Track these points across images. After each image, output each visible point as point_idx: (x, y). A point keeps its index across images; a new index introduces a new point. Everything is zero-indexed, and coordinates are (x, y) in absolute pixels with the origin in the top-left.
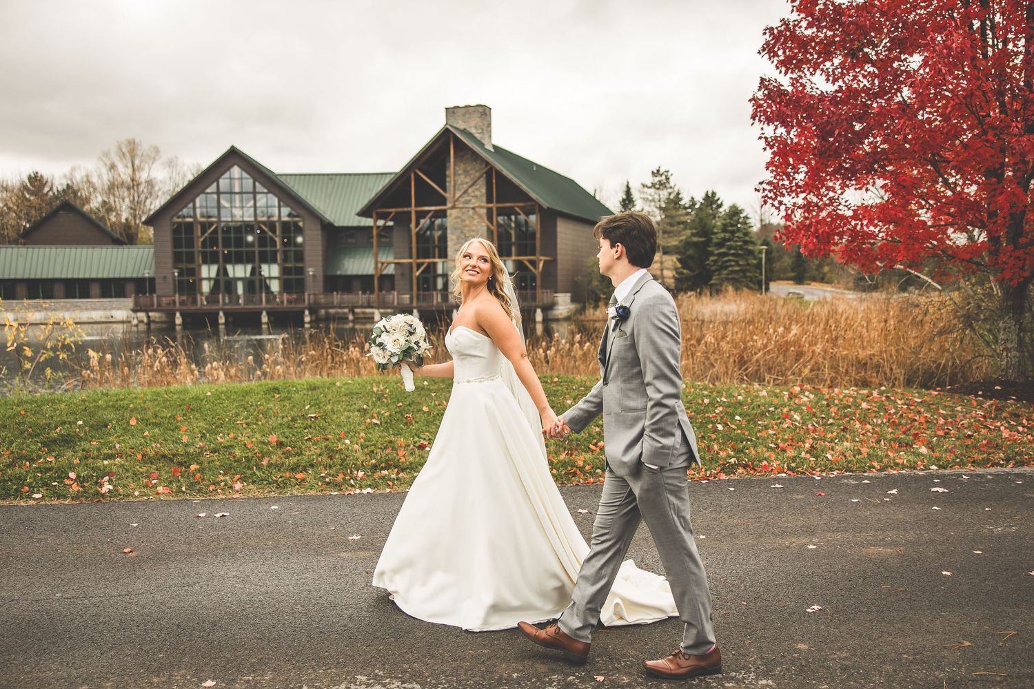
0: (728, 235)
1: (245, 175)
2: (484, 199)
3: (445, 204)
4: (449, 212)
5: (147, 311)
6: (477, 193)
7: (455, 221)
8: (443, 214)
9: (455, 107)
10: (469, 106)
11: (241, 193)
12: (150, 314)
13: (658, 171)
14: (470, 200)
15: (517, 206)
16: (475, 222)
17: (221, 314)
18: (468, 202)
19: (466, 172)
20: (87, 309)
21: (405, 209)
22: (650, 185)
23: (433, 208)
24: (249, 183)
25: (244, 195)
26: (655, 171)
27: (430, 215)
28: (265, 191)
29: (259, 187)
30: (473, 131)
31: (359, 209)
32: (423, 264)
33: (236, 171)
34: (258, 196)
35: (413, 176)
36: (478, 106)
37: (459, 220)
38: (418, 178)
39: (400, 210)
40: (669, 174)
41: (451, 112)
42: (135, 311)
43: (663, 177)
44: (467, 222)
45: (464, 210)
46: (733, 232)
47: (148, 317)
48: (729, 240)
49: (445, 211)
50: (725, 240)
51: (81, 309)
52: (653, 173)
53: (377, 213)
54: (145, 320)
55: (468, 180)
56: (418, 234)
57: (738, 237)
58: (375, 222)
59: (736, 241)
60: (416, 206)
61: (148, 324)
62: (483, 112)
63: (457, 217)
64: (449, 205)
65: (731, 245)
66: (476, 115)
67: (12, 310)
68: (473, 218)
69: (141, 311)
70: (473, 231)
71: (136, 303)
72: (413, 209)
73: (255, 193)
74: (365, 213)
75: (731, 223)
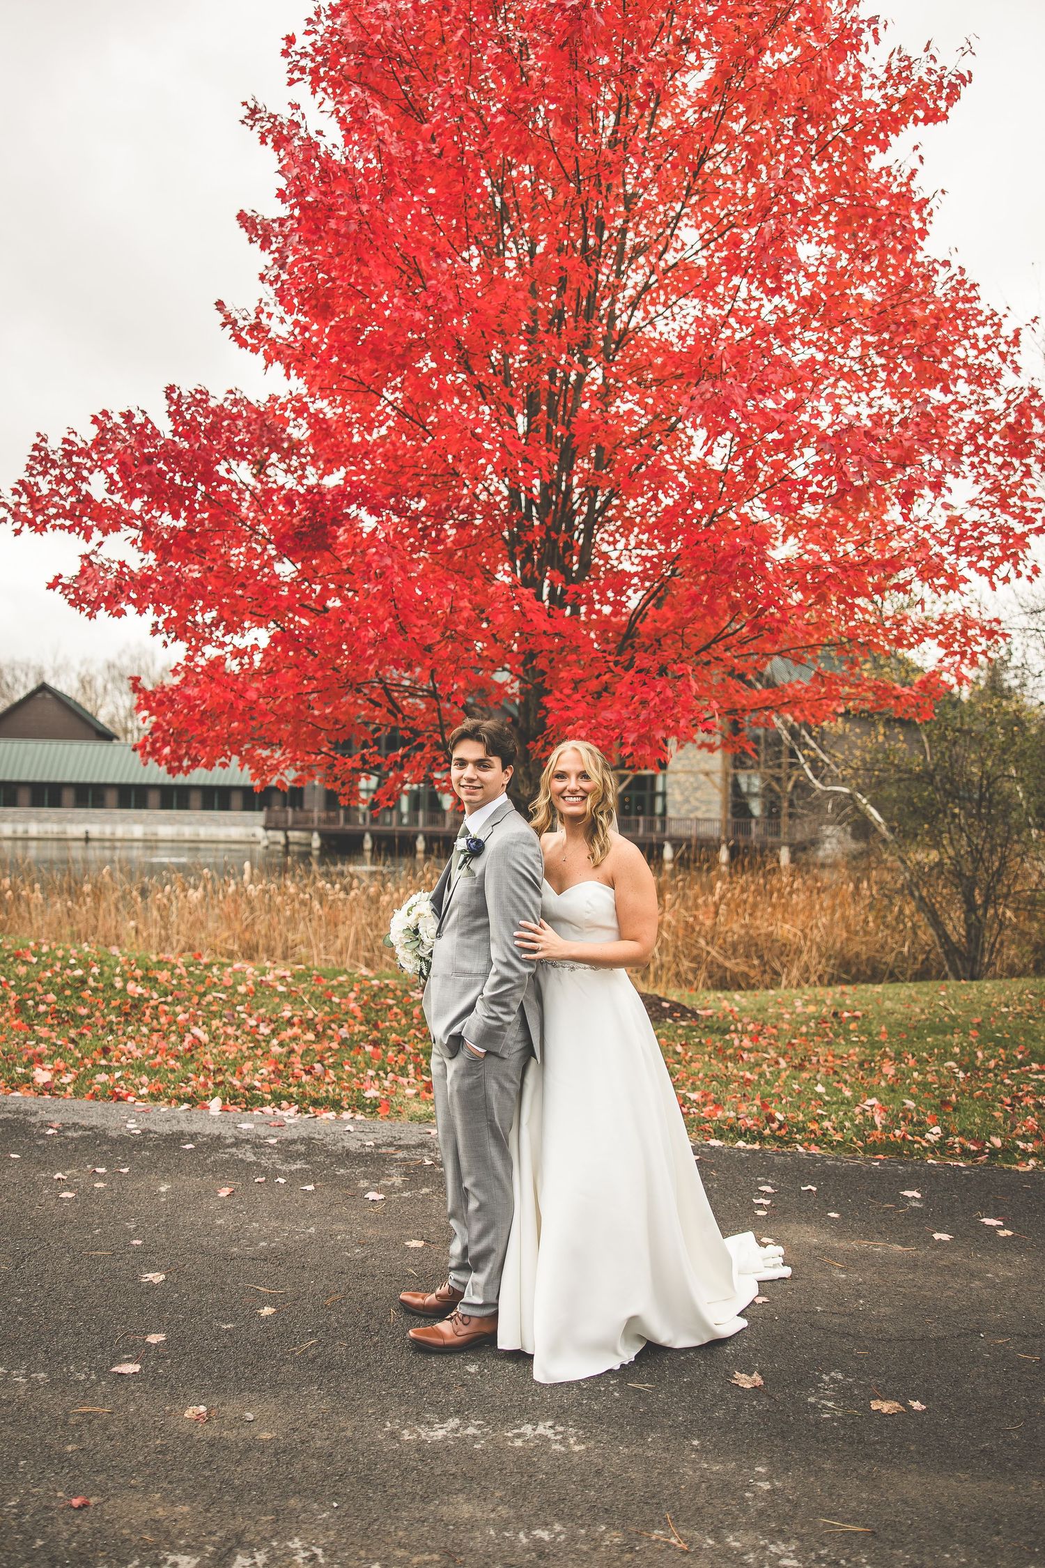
5: (285, 830)
12: (290, 834)
17: (368, 837)
20: (225, 825)
32: (627, 777)
42: (266, 828)
47: (287, 838)
51: (217, 823)
54: (283, 840)
61: (287, 844)
67: (142, 822)
69: (276, 828)
71: (268, 820)
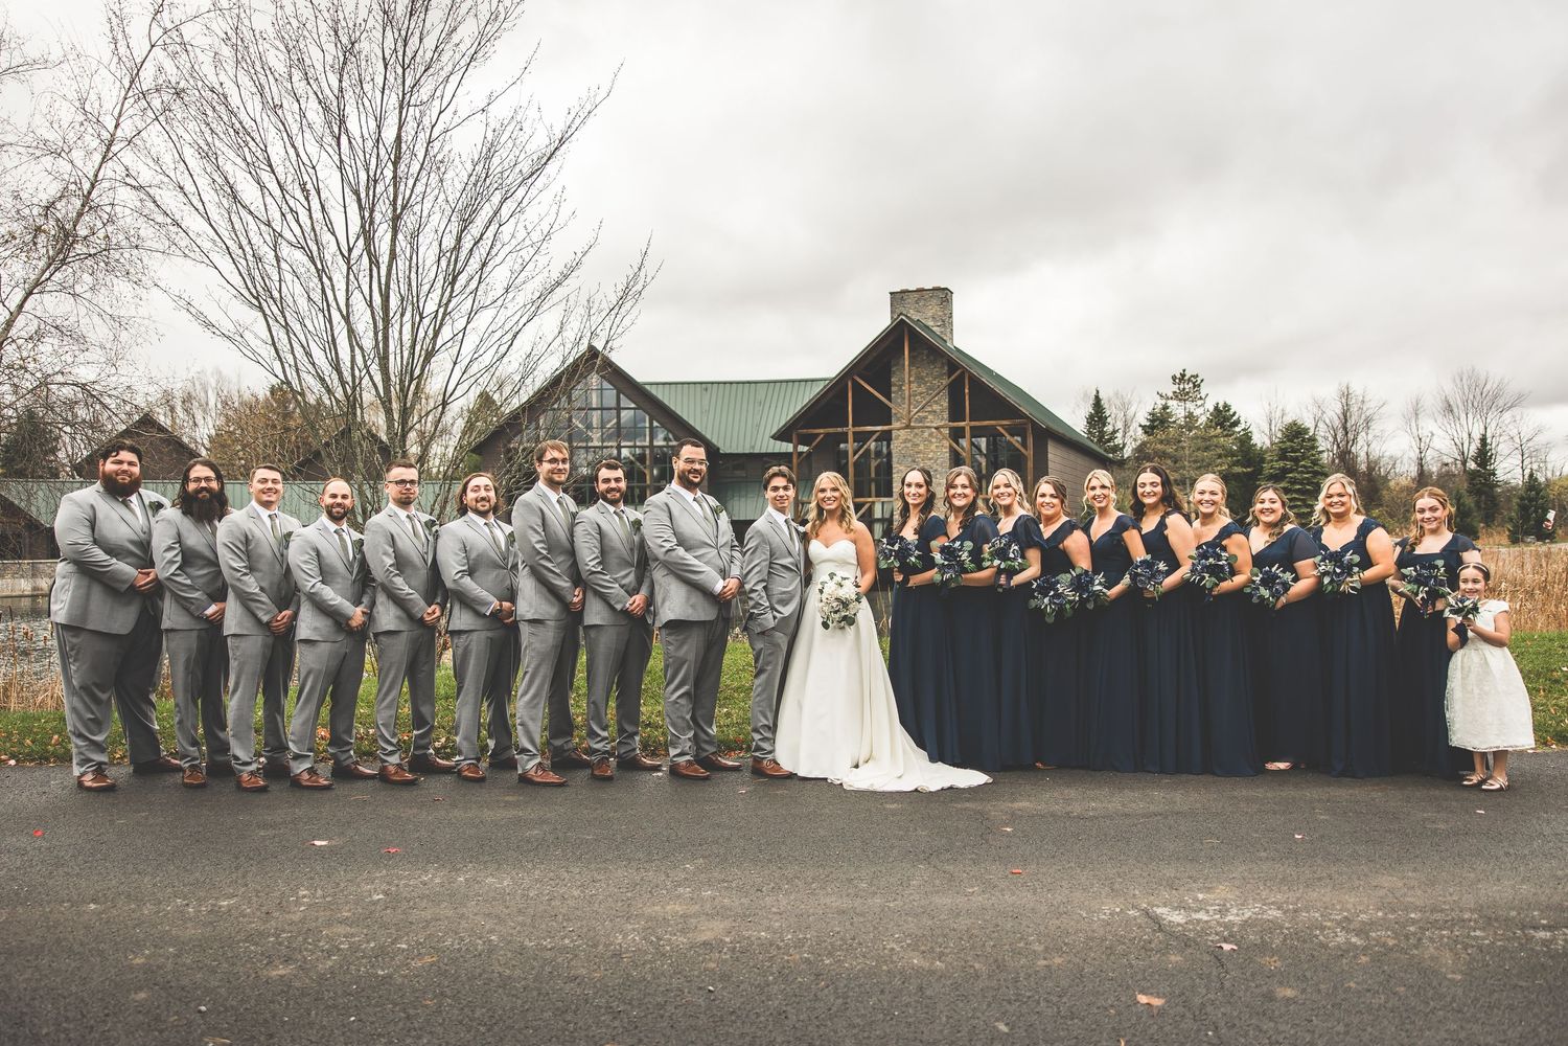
0: (1289, 464)
1: (606, 385)
2: (946, 415)
3: (891, 424)
4: (894, 433)
6: (935, 407)
7: (903, 445)
8: (886, 437)
9: (903, 292)
10: (922, 290)
11: (602, 409)
13: (1183, 375)
14: (926, 418)
15: (1000, 425)
16: (933, 447)
18: (922, 419)
19: (920, 379)
21: (840, 430)
22: (1170, 395)
23: (879, 428)
24: (610, 396)
25: (604, 412)
26: (1178, 376)
27: (874, 437)
28: (633, 406)
29: (625, 402)
30: (930, 323)
31: (774, 431)
32: (863, 504)
33: (594, 380)
34: (624, 413)
35: (850, 384)
36: (934, 289)
37: (909, 445)
38: (856, 386)
39: (831, 430)
40: (1199, 379)
41: (898, 298)
43: (1191, 385)
44: (921, 447)
45: (916, 430)
46: (1296, 460)
48: (1291, 471)
49: (890, 431)
50: (1284, 471)
52: (1174, 378)
53: (798, 435)
55: (923, 389)
56: (856, 464)
57: (1304, 466)
58: (795, 448)
59: (1302, 472)
60: (854, 426)
62: (943, 296)
63: (905, 441)
64: (896, 425)
65: (1295, 478)
66: (934, 301)
68: (930, 441)
70: (930, 459)
72: (850, 429)
73: (619, 409)
74: (782, 435)
75: (1291, 447)
